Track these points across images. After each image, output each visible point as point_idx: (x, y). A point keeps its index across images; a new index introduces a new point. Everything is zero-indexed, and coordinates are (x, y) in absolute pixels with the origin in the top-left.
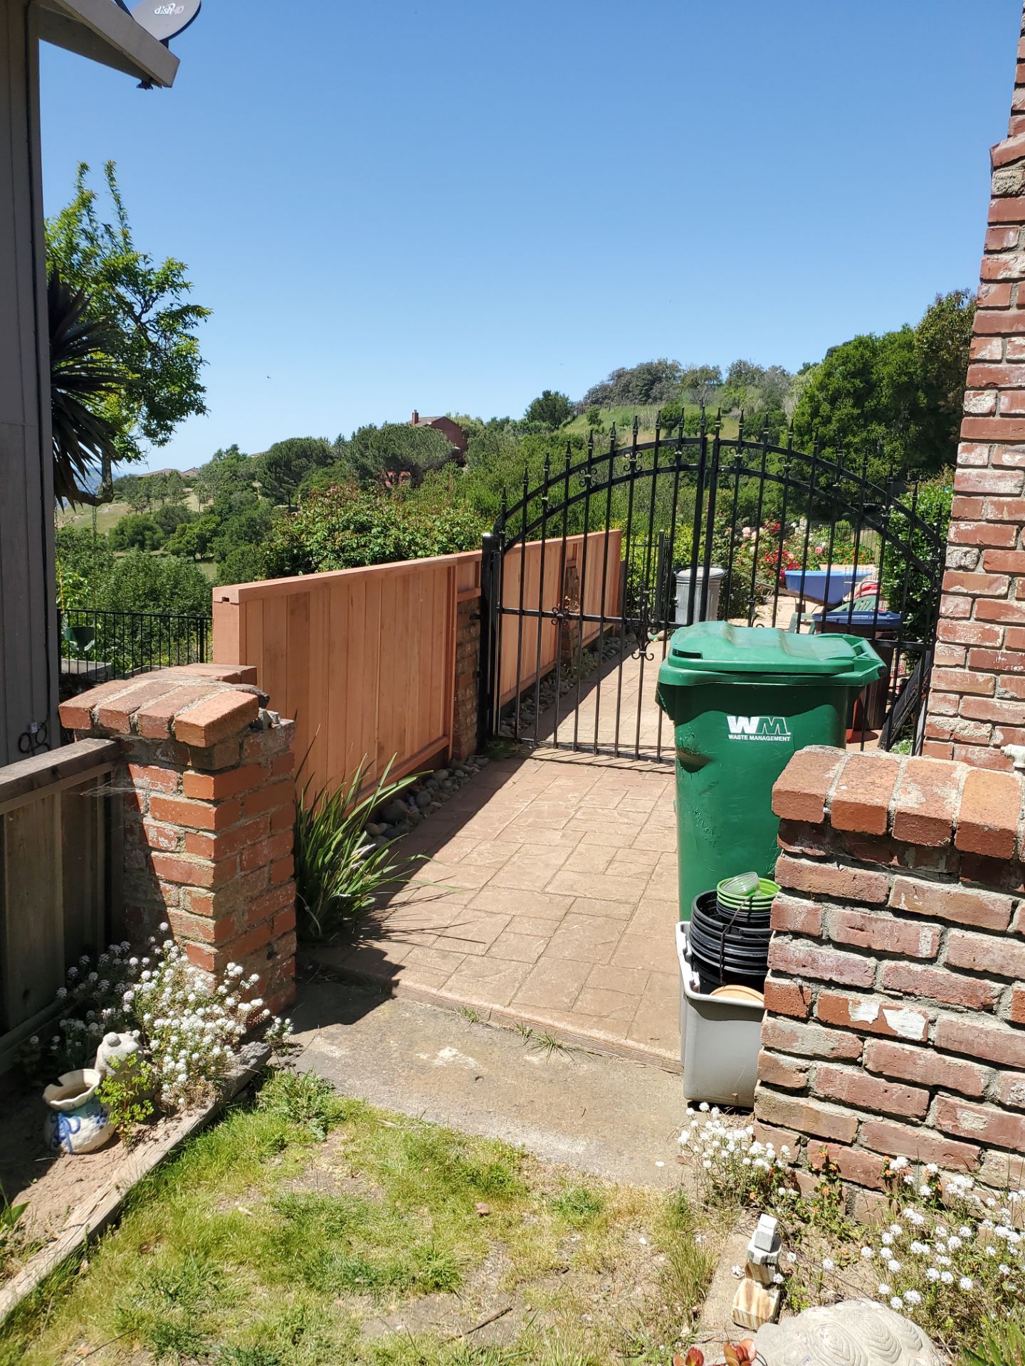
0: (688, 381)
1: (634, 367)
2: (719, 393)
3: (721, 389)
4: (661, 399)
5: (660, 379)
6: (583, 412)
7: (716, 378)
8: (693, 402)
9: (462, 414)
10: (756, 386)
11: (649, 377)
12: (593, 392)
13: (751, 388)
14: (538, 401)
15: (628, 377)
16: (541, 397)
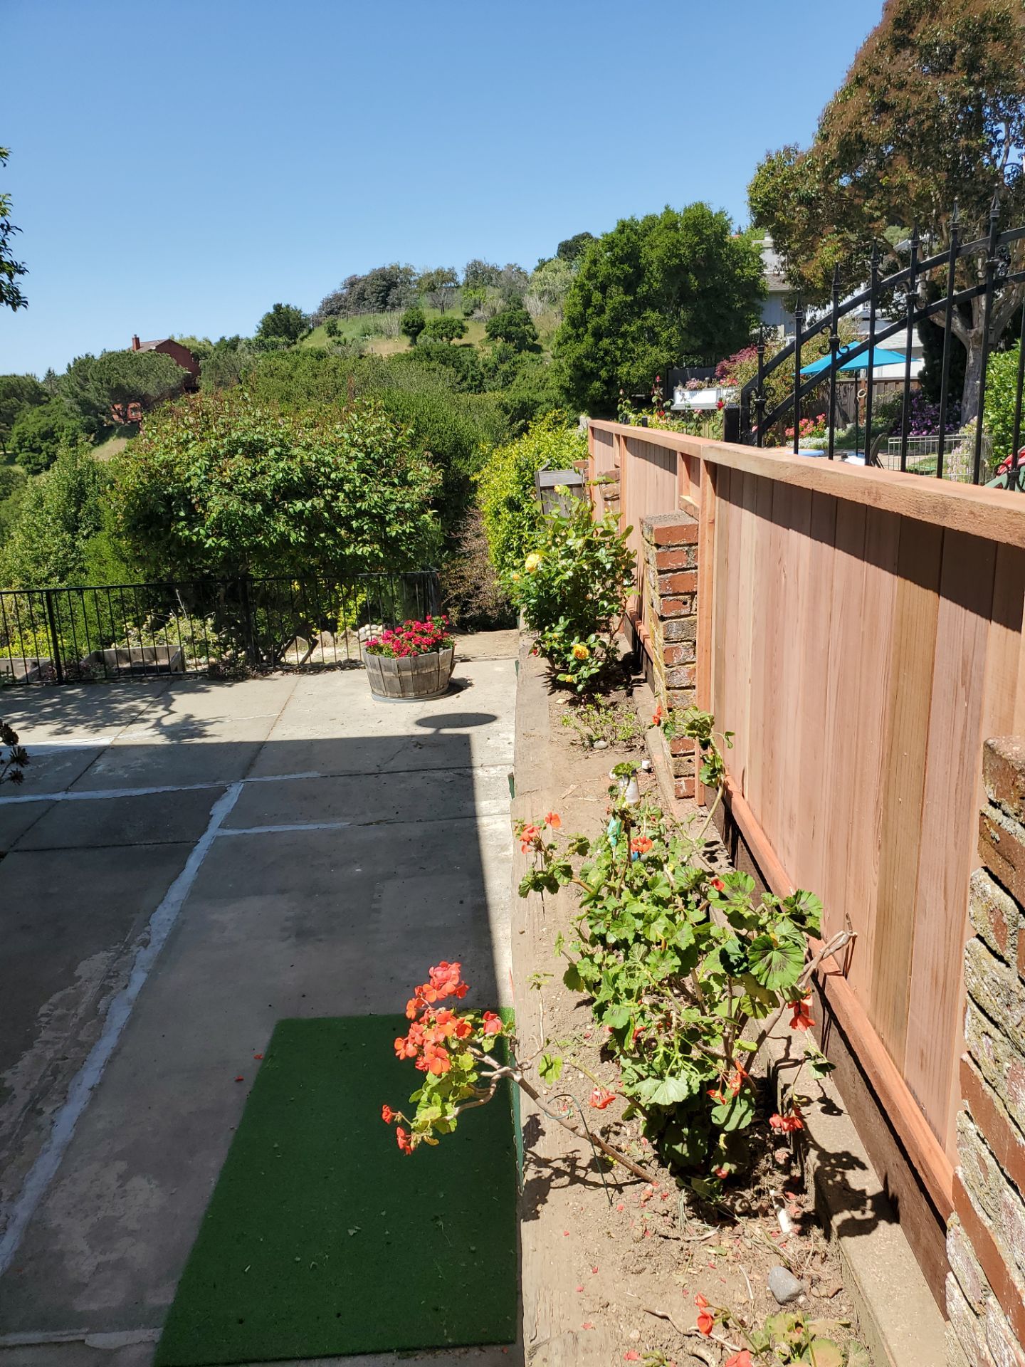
0: (425, 285)
1: (367, 273)
2: (458, 295)
3: (459, 291)
4: (399, 305)
5: (395, 285)
6: (319, 324)
7: (453, 280)
8: (434, 306)
9: (187, 335)
10: (494, 286)
11: (384, 283)
12: (327, 302)
13: (489, 288)
14: (268, 315)
15: (361, 285)
16: (272, 310)
